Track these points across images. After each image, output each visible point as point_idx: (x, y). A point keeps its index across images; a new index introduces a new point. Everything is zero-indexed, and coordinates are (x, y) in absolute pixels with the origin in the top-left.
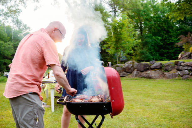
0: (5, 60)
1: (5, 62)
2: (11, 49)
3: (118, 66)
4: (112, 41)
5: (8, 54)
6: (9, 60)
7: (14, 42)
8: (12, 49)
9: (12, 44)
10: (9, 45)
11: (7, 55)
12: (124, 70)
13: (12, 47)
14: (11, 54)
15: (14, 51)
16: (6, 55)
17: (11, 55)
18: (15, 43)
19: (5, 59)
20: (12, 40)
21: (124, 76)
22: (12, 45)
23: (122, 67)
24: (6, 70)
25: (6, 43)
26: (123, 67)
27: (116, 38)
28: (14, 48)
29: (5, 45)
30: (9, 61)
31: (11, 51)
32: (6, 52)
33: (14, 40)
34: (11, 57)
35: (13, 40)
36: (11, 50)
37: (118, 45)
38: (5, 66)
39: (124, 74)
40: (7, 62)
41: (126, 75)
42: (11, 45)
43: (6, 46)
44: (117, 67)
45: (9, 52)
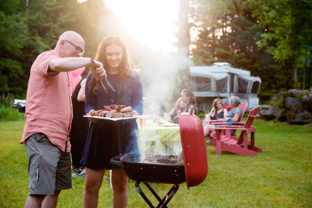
0: (7, 60)
1: (7, 66)
2: (23, 33)
3: (292, 95)
4: (283, 26)
5: (14, 45)
6: (16, 62)
7: (30, 14)
8: (26, 31)
9: (25, 19)
10: (18, 21)
11: (12, 47)
12: (306, 106)
13: (26, 26)
14: (22, 47)
15: (29, 38)
16: (9, 48)
17: (22, 50)
18: (32, 17)
19: (6, 57)
20: (25, 10)
21: (306, 123)
22: (25, 23)
23: (301, 99)
24: (9, 86)
25: (9, 17)
26: (305, 97)
27: (294, 19)
28: (30, 30)
29: (8, 23)
30: (16, 65)
31: (23, 38)
32: (10, 39)
33: (31, 8)
34: (21, 52)
35: (28, 9)
36: (22, 35)
37: (300, 38)
38: (5, 77)
39: (304, 117)
40: (12, 67)
41: (310, 120)
42: (22, 23)
43: (10, 24)
44: (289, 98)
45: (16, 39)
